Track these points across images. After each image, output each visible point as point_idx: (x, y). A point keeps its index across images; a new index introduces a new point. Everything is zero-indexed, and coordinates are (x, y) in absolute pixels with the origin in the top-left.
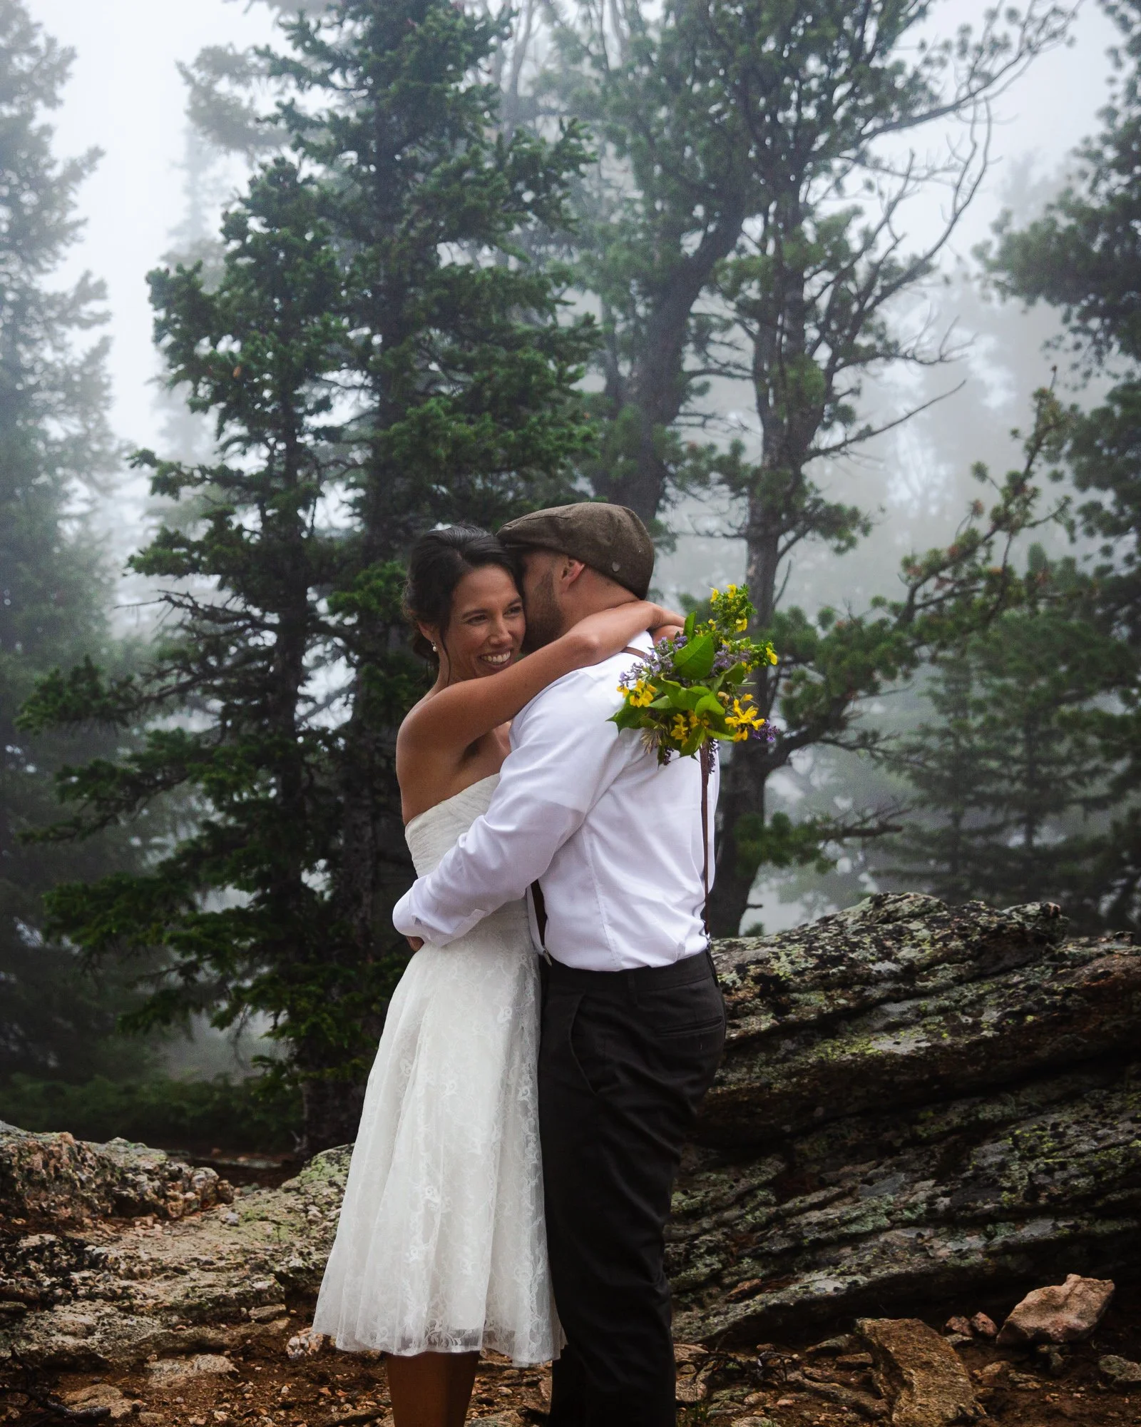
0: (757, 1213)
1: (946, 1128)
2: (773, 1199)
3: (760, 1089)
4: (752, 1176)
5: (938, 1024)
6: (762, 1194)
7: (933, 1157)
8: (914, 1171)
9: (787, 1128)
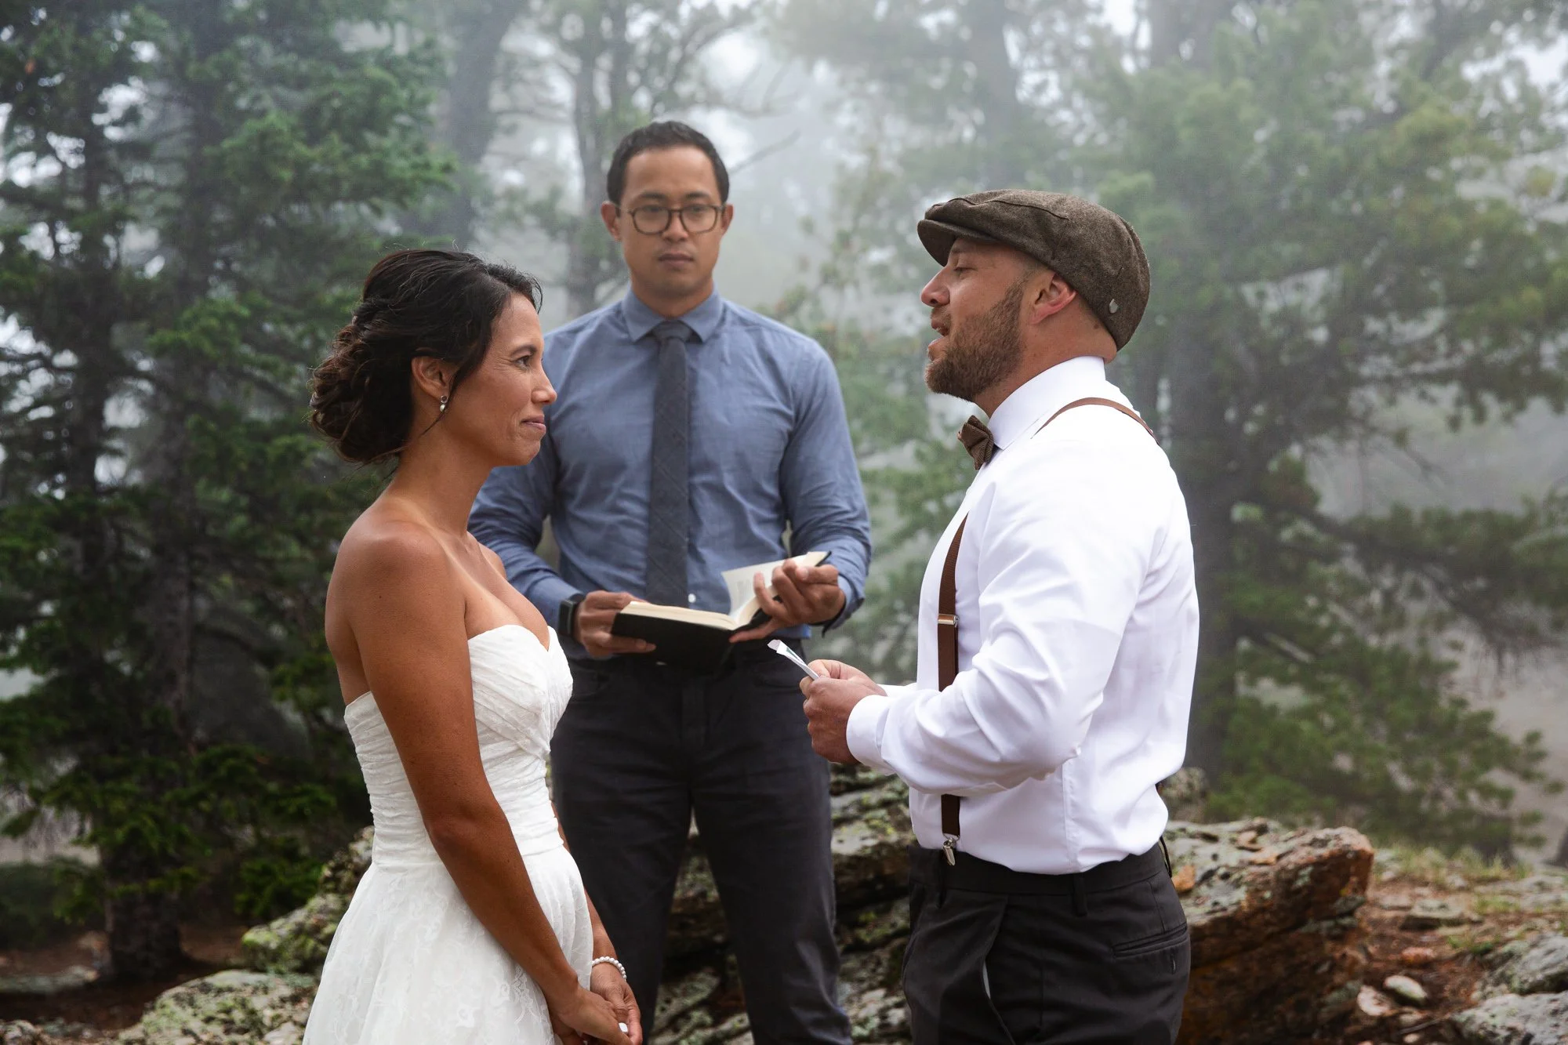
0: (693, 1038)
1: (890, 931)
2: (708, 1020)
3: (695, 899)
4: (685, 994)
5: (882, 819)
6: (697, 1015)
7: (879, 963)
8: (861, 981)
9: (719, 938)
